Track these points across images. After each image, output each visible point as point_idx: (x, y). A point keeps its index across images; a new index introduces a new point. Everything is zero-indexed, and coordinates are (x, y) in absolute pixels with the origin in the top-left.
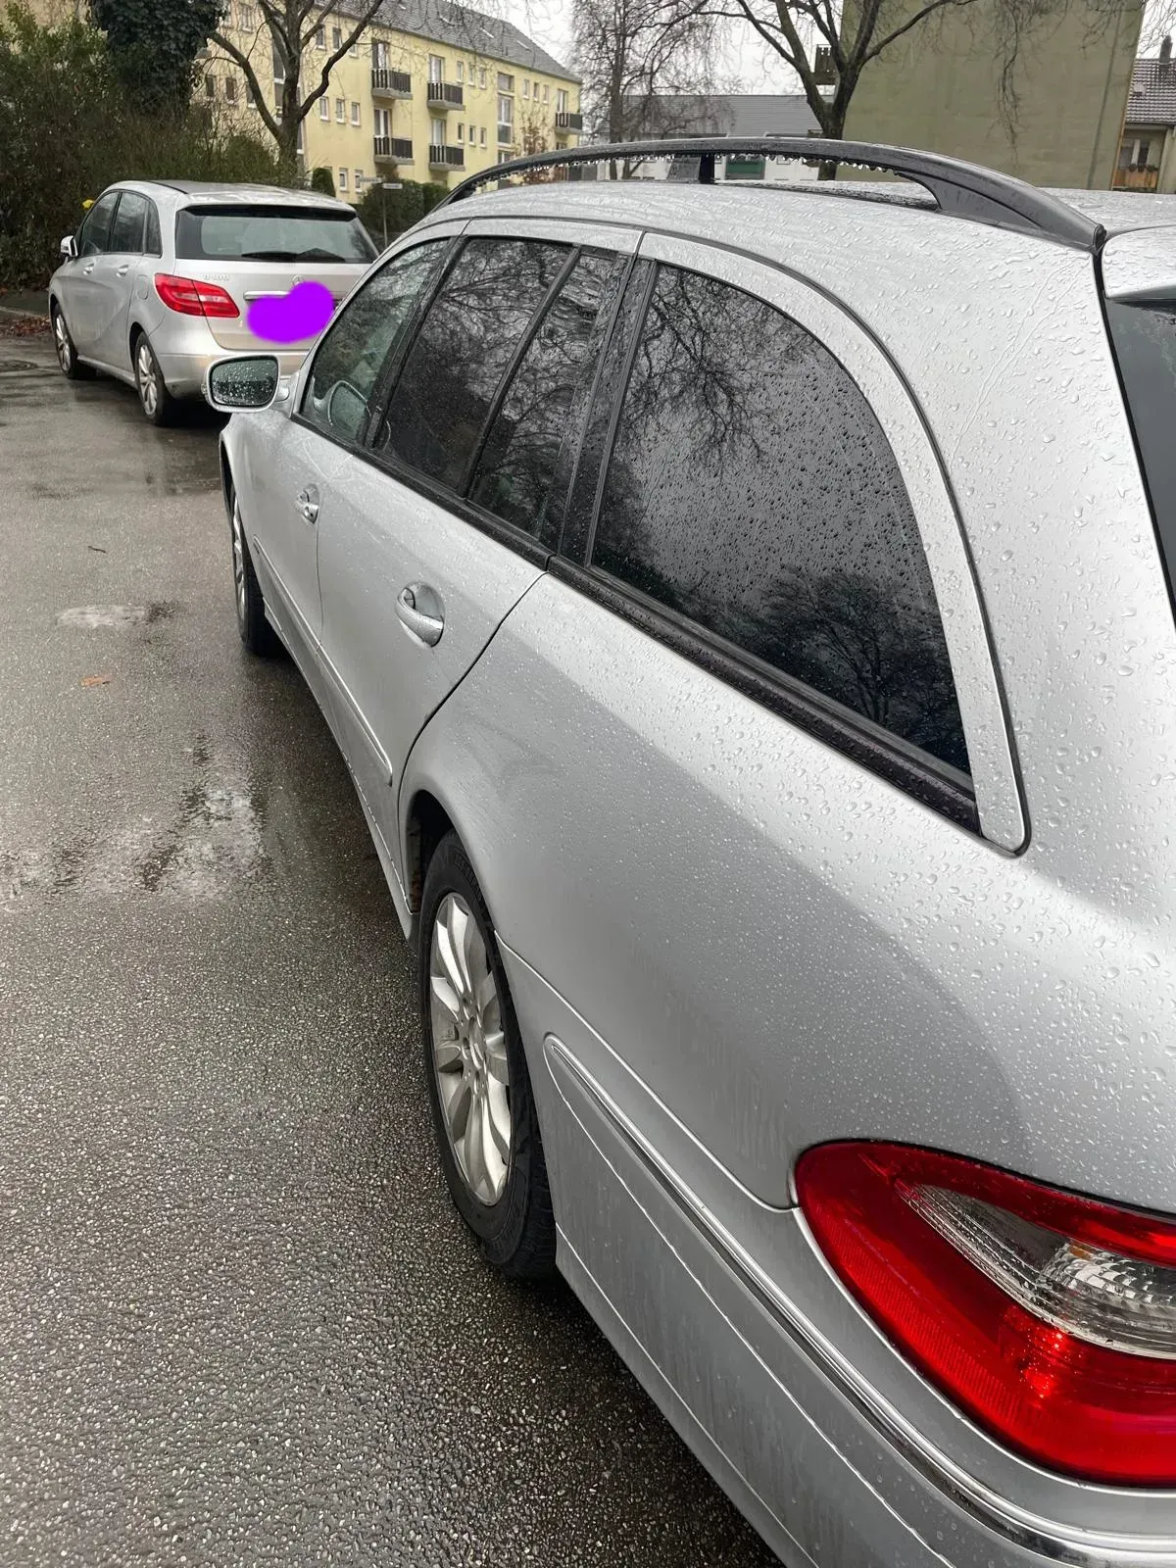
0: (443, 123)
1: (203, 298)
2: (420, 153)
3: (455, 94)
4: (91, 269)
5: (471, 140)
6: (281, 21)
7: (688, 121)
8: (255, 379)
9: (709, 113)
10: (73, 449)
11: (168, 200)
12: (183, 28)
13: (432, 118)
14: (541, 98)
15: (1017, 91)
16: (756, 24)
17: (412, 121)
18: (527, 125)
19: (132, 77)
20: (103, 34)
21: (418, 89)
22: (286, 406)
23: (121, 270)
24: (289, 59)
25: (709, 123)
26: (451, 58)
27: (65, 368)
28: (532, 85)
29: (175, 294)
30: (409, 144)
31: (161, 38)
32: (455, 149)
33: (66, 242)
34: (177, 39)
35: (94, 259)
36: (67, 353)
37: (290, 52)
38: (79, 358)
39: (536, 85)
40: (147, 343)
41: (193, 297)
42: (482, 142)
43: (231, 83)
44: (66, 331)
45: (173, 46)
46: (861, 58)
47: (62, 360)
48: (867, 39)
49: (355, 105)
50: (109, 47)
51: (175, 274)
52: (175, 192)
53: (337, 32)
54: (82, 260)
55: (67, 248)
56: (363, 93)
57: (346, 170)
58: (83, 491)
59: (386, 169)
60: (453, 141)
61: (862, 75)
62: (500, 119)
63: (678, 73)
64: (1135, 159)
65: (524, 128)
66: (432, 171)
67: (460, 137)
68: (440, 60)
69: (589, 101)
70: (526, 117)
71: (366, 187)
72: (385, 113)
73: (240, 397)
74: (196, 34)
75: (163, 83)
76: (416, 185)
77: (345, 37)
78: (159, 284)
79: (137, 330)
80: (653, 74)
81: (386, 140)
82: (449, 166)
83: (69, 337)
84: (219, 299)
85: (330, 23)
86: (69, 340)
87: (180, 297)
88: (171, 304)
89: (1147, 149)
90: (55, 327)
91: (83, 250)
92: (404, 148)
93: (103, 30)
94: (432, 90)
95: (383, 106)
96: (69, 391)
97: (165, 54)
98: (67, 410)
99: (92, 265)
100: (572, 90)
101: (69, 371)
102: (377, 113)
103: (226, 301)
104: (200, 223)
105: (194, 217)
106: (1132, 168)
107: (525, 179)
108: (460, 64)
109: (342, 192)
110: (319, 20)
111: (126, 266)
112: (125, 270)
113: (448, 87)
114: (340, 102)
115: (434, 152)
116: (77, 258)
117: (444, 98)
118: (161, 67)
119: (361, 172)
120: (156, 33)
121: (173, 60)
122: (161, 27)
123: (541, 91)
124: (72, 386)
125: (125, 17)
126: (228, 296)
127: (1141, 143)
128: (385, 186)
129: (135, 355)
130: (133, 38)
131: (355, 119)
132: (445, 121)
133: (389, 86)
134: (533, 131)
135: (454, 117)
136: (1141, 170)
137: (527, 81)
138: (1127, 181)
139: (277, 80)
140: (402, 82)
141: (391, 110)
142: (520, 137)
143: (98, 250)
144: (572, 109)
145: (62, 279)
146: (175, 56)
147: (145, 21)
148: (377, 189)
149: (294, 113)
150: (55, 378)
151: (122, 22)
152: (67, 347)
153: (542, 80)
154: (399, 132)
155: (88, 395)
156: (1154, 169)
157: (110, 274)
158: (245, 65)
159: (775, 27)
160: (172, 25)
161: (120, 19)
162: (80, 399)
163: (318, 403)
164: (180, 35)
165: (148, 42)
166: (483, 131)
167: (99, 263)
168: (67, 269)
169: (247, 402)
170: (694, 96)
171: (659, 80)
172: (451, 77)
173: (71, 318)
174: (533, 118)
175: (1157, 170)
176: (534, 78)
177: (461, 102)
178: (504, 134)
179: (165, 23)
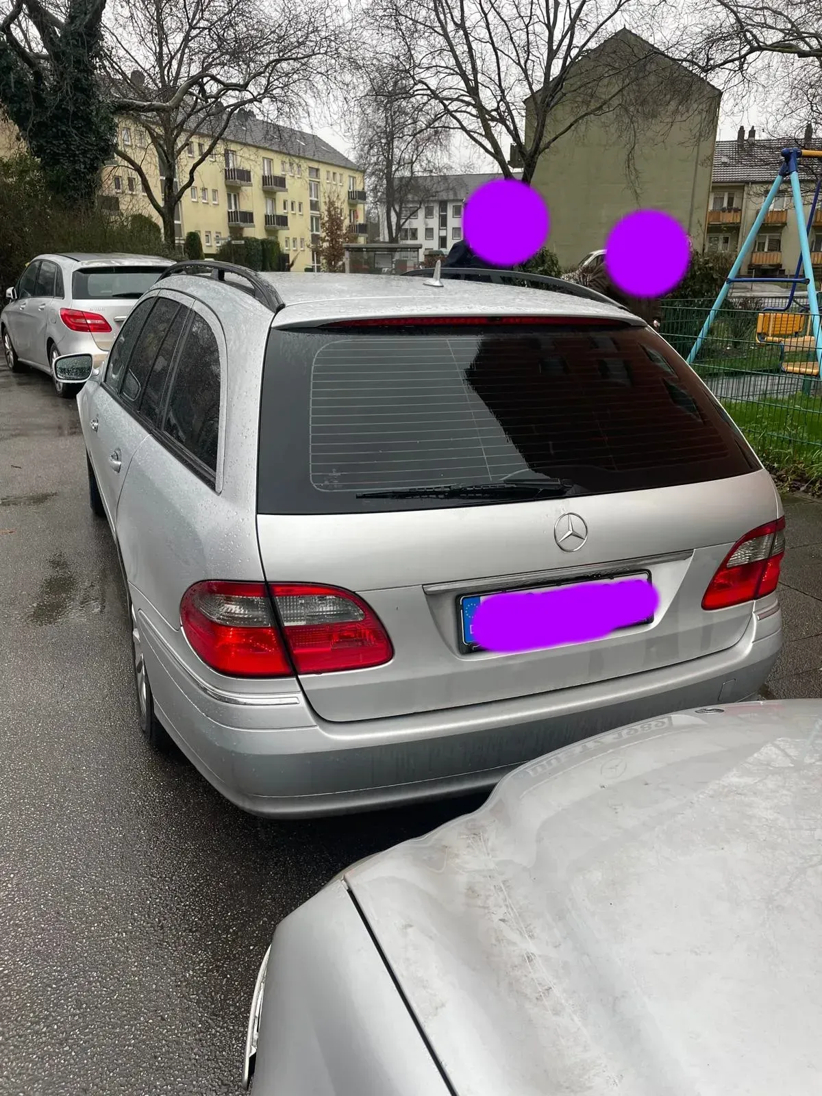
0: (274, 200)
1: (89, 322)
2: (259, 220)
3: (281, 182)
4: (24, 306)
5: (293, 210)
6: (162, 142)
7: (437, 192)
8: (80, 366)
9: (451, 186)
10: (10, 413)
11: (68, 265)
12: (88, 156)
13: (266, 197)
14: (338, 182)
15: (637, 168)
16: (468, 132)
17: (253, 200)
18: (327, 200)
19: (56, 186)
20: (38, 160)
21: (256, 179)
22: (98, 378)
23: (41, 307)
24: (168, 165)
25: (451, 193)
26: (277, 160)
27: (11, 366)
28: (332, 175)
29: (72, 320)
30: (251, 215)
31: (74, 162)
32: (282, 216)
33: (9, 291)
34: (85, 163)
35: (26, 301)
36: (12, 357)
37: (168, 161)
38: (19, 359)
39: (334, 173)
40: (56, 349)
41: (83, 321)
42: (300, 211)
43: (131, 181)
44: (11, 344)
45: (83, 166)
46: (537, 151)
47: (9, 361)
48: (540, 139)
49: (215, 191)
50: (42, 168)
51: (73, 308)
52: (72, 261)
53: (200, 145)
54: (19, 301)
55: (10, 295)
56: (220, 183)
57: (210, 232)
58: (12, 435)
59: (236, 232)
60: (280, 211)
61: (539, 162)
62: (311, 196)
63: (429, 162)
64: (725, 205)
65: (325, 202)
66: (267, 230)
67: (285, 209)
68: (270, 161)
69: (370, 182)
70: (326, 195)
71: (222, 242)
72: (235, 196)
73: (72, 375)
74: (97, 158)
75: (76, 189)
76: (256, 240)
77: (206, 148)
78: (63, 314)
79: (50, 342)
80: (412, 163)
81: (236, 212)
82: (278, 227)
83: (12, 347)
84: (99, 322)
85: (195, 140)
86: (13, 349)
87: (76, 322)
88: (69, 325)
89: (733, 198)
90: (5, 342)
91: (20, 295)
92: (248, 217)
93: (38, 158)
94: (265, 180)
95: (233, 191)
96: (13, 380)
97: (77, 172)
98: (10, 391)
99: (25, 304)
100: (358, 176)
101: (13, 367)
102: (229, 196)
103: (104, 323)
104: (87, 278)
105: (83, 275)
106: (723, 210)
107: (327, 234)
108: (283, 163)
109: (208, 246)
110: (187, 140)
111: (44, 304)
112: (43, 307)
113: (275, 177)
114: (204, 190)
115: (268, 219)
116: (17, 300)
117: (272, 185)
118: (75, 179)
119: (220, 233)
120: (71, 159)
121: (83, 175)
122: (75, 155)
123: (338, 177)
124: (15, 377)
125: (51, 150)
126: (105, 321)
127: (729, 194)
128: (233, 242)
129: (50, 357)
130: (57, 162)
131: (215, 200)
132: (275, 199)
133: (236, 179)
134: (331, 203)
135: (281, 196)
136: (730, 212)
137: (328, 172)
138: (721, 219)
139: (161, 178)
140: (245, 176)
141: (238, 194)
142: (323, 208)
143: (29, 295)
144: (359, 188)
145: (7, 313)
146: (83, 173)
147: (64, 152)
148: (229, 243)
149: (173, 198)
150: (5, 372)
151: (50, 153)
152: (12, 353)
153: (338, 171)
154: (245, 206)
155: (24, 381)
156: (738, 210)
157: (35, 309)
158: (139, 170)
159: (481, 134)
160: (82, 154)
161: (48, 151)
162: (20, 384)
163: (114, 376)
164: (87, 159)
165: (66, 164)
166: (300, 204)
167: (28, 302)
168: (11, 307)
169: (75, 377)
170: (441, 176)
171: (417, 167)
172: (277, 171)
173: (14, 337)
174: (331, 196)
175: (741, 210)
176: (332, 169)
177: (285, 187)
178: (314, 206)
179: (77, 152)
